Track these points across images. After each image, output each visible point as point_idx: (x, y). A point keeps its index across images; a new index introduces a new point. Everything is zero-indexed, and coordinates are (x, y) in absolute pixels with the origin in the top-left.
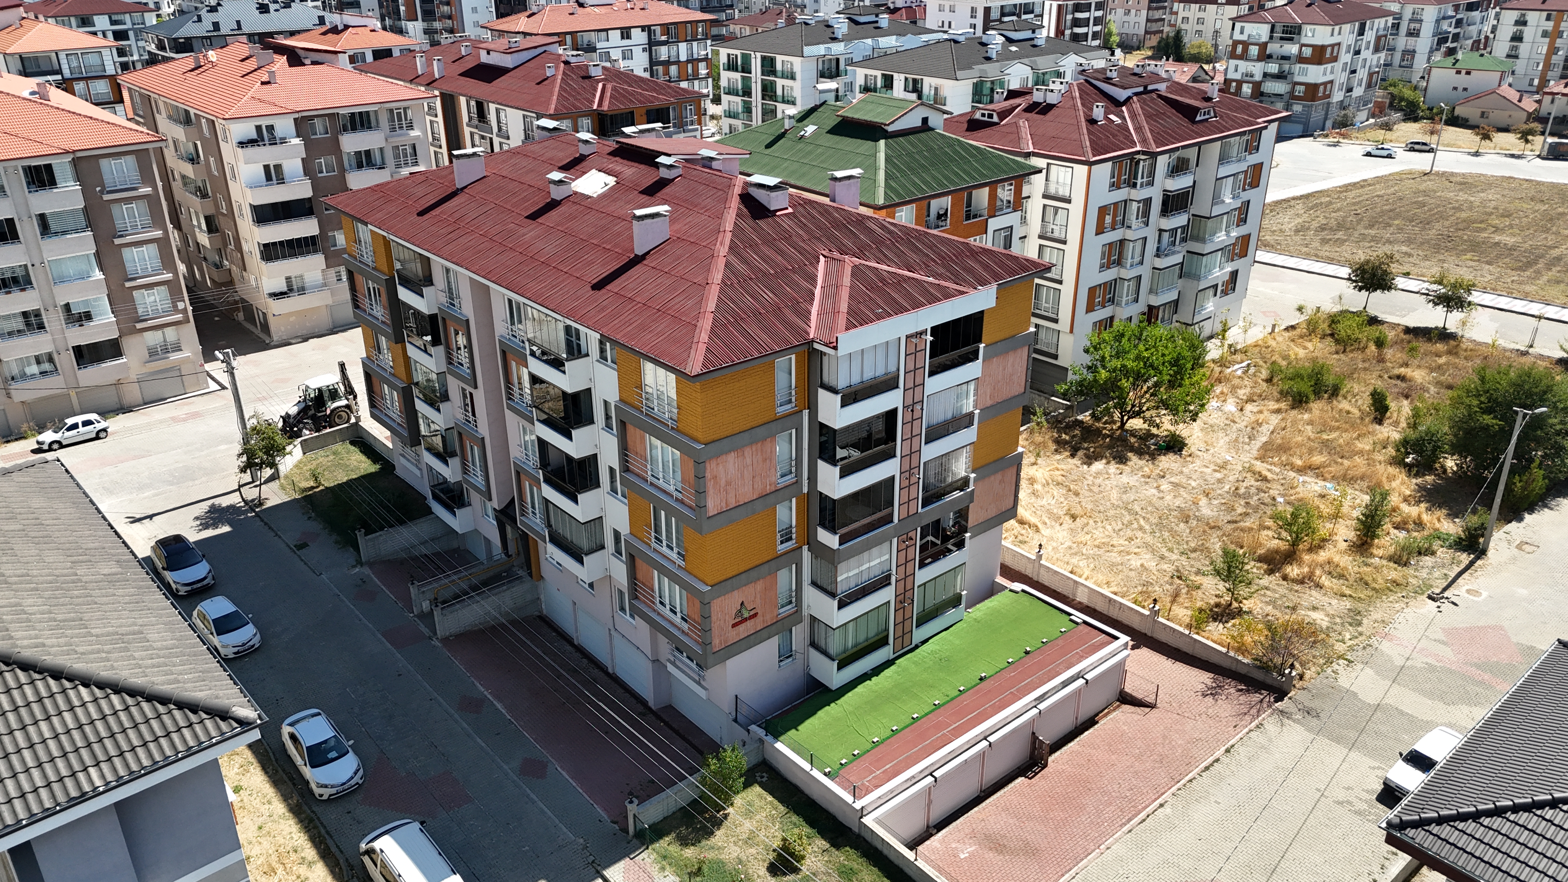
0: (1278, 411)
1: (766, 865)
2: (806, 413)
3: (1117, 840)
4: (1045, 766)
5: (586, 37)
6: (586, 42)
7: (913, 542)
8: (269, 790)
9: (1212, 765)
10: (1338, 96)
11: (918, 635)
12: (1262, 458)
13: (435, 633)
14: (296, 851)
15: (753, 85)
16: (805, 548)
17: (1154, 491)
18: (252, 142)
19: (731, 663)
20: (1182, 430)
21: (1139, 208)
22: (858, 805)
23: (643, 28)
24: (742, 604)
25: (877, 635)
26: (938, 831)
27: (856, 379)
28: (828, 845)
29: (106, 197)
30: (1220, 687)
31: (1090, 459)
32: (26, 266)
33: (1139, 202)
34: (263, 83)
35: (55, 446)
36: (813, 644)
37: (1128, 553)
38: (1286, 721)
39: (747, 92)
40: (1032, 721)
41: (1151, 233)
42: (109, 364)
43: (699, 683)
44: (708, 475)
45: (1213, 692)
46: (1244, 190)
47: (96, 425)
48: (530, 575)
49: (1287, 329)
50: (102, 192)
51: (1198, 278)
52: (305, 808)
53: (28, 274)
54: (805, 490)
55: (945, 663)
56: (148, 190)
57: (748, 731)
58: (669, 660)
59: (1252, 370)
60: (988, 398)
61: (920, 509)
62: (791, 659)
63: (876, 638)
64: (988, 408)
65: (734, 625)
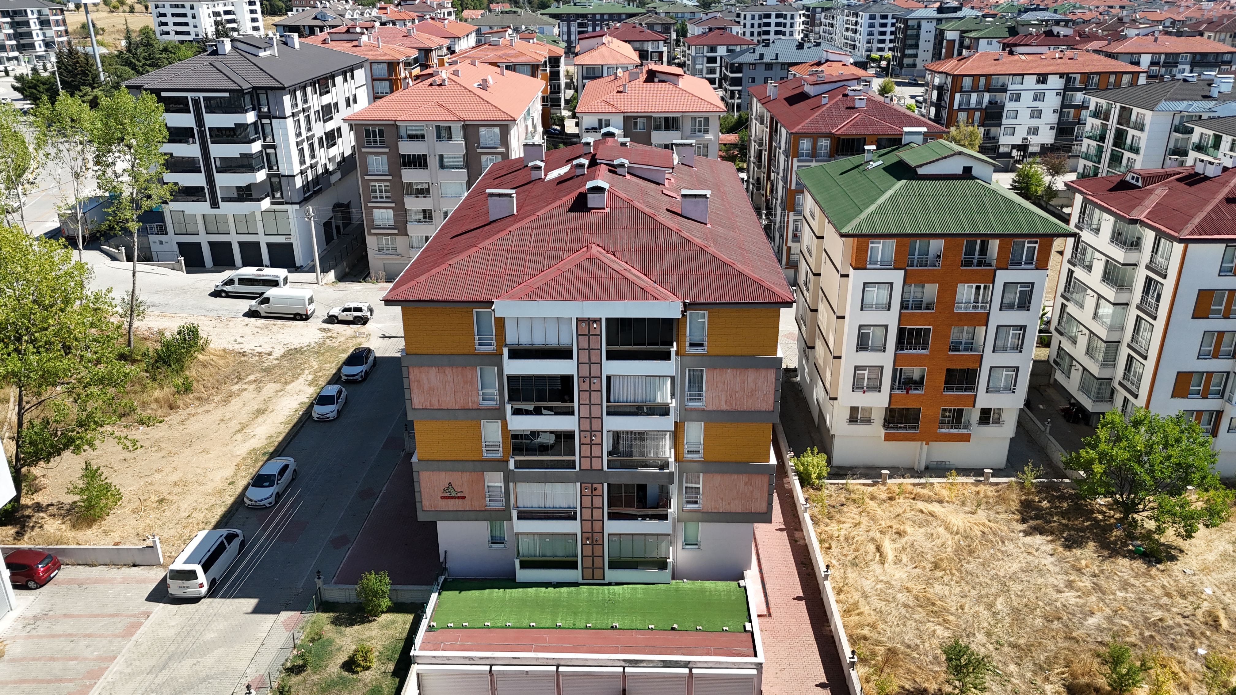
1: (348, 658)
5: (1002, 80)
6: (1000, 84)
7: (599, 493)
11: (611, 575)
15: (1108, 132)
18: (593, 129)
19: (441, 525)
22: (417, 655)
23: (1061, 75)
24: (450, 484)
25: (564, 557)
27: (525, 340)
28: (391, 670)
29: (479, 151)
32: (429, 183)
34: (618, 92)
39: (1102, 138)
40: (619, 677)
44: (412, 377)
50: (477, 147)
52: (235, 506)
53: (429, 188)
56: (503, 150)
57: (437, 579)
60: (723, 403)
61: (605, 468)
62: (502, 546)
63: (564, 559)
64: (722, 411)
65: (442, 498)
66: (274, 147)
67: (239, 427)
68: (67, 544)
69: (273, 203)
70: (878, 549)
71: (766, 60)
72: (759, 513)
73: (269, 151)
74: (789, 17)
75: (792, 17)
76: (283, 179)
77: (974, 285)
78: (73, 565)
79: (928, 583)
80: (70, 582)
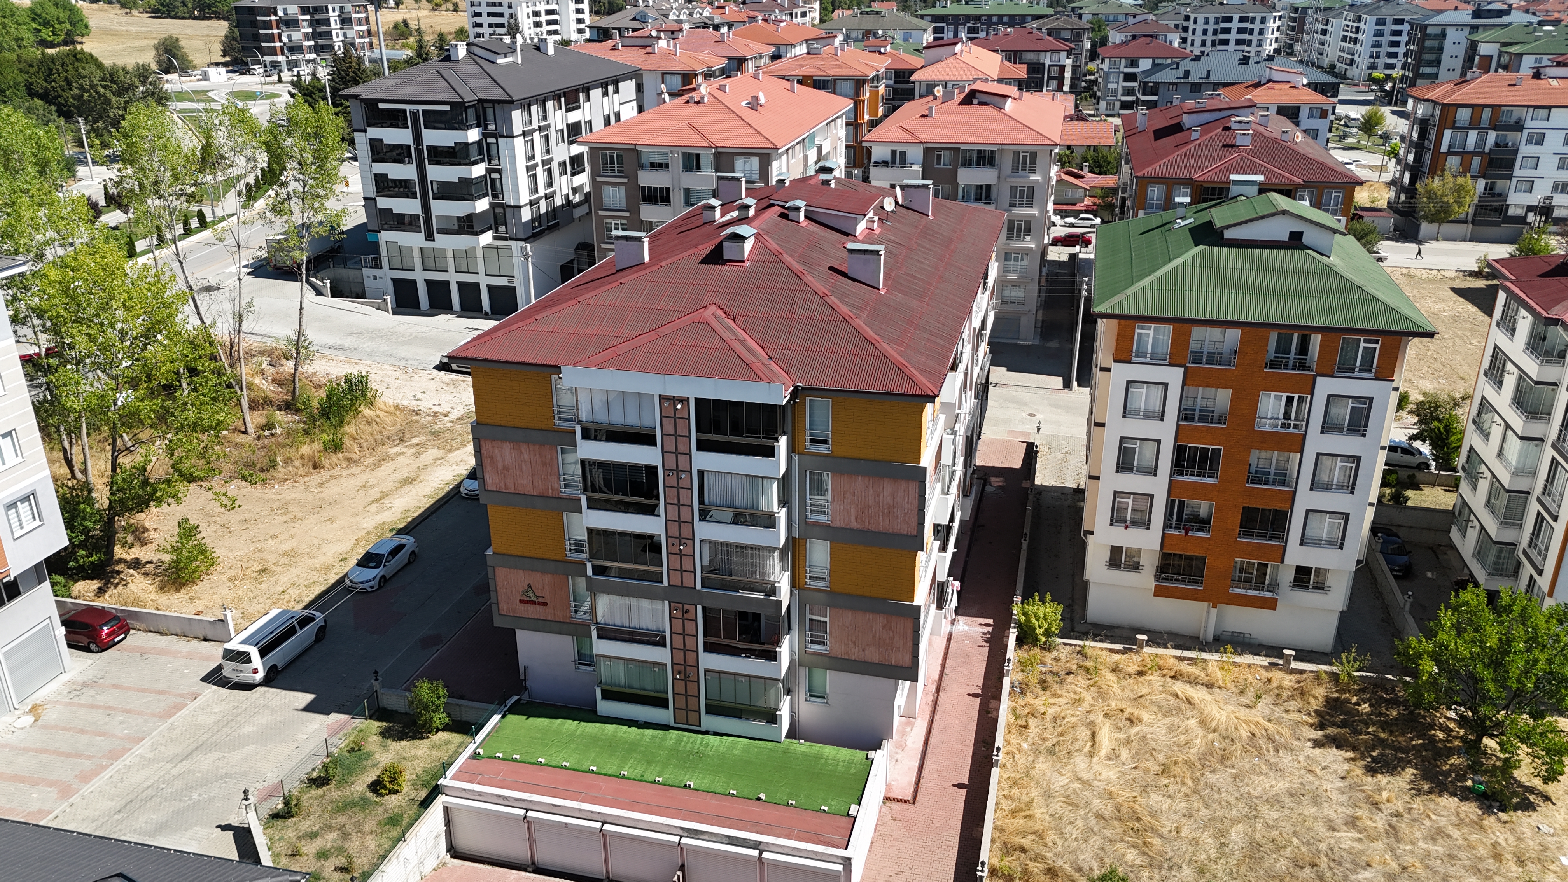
7: (690, 616)
11: (709, 721)
18: (884, 163)
19: (520, 634)
22: (443, 782)
24: (529, 586)
25: (652, 691)
27: (601, 418)
34: (922, 116)
40: (673, 847)
44: (484, 452)
55: (694, 757)
60: (853, 519)
61: (699, 586)
62: (591, 669)
63: (652, 694)
64: (852, 530)
65: (522, 601)
66: (499, 171)
67: (378, 495)
68: (145, 606)
69: (495, 238)
70: (1093, 735)
71: (1193, 78)
72: (902, 667)
73: (494, 175)
74: (1258, 20)
75: (1263, 21)
76: (508, 210)
77: (1285, 396)
78: (145, 631)
79: (1145, 790)
80: (134, 649)
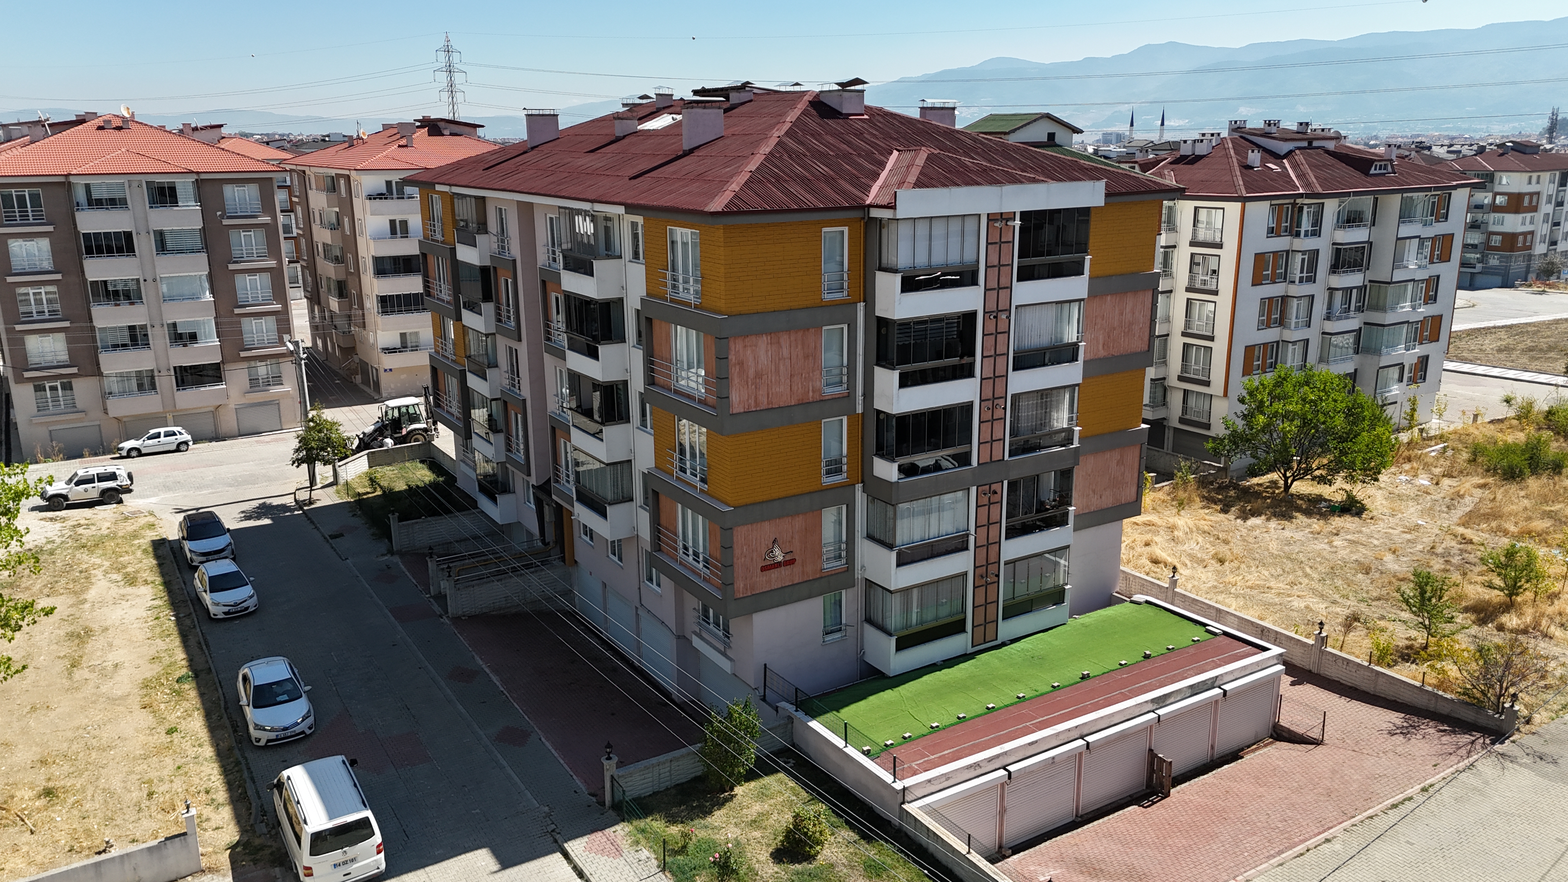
0: (1483, 486)
1: (770, 850)
2: (861, 306)
3: (1261, 873)
4: (1167, 795)
7: (995, 498)
8: (203, 734)
9: (1402, 803)
10: (1540, 248)
11: (1007, 628)
12: (1465, 525)
13: (447, 612)
14: (207, 792)
16: (859, 487)
17: (1327, 547)
18: (380, 196)
19: (760, 619)
20: (1360, 491)
21: (1303, 260)
22: (898, 786)
24: (775, 541)
25: (950, 615)
26: (1014, 853)
27: (921, 260)
28: (857, 837)
29: (226, 222)
30: (1414, 727)
31: (1244, 516)
32: (138, 280)
33: (1304, 252)
34: (399, 146)
35: (134, 453)
36: (869, 620)
37: (1289, 596)
38: (1508, 764)
40: (1148, 728)
41: (1317, 289)
42: (208, 388)
43: (724, 654)
44: (732, 357)
45: (1405, 732)
46: (1431, 262)
47: (178, 436)
48: (563, 559)
49: (1492, 422)
50: (222, 217)
51: (1377, 352)
52: (236, 752)
53: (139, 289)
54: (859, 410)
55: (1037, 661)
56: (267, 219)
57: (776, 709)
58: (695, 633)
59: (1450, 453)
61: (1007, 456)
63: (949, 620)
65: (763, 569)
72: (1129, 503)
